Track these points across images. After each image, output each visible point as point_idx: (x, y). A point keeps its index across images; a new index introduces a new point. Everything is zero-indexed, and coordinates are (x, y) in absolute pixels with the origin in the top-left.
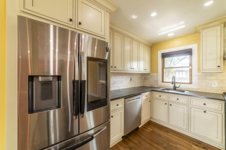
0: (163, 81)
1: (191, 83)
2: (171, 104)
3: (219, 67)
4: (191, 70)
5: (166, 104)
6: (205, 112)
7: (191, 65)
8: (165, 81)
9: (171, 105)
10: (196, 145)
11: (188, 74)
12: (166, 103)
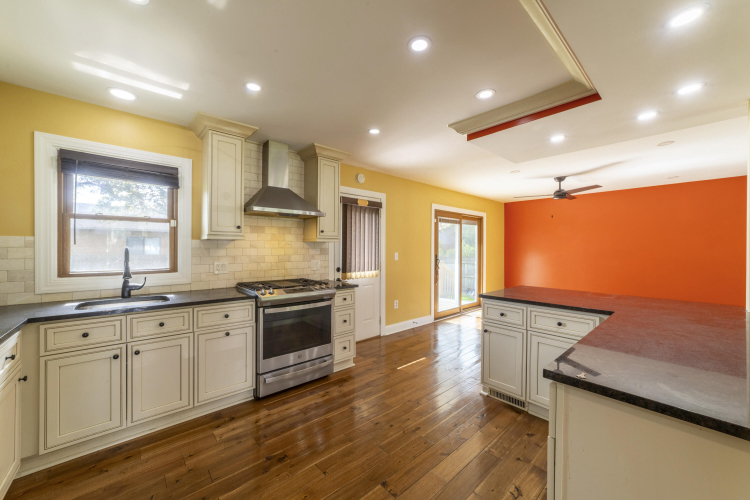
0: (63, 272)
1: (174, 268)
2: (135, 349)
3: (239, 227)
4: (174, 232)
5: (116, 357)
6: (228, 334)
7: (173, 214)
8: (73, 269)
9: (137, 353)
10: (218, 427)
11: (167, 241)
12: (118, 352)
